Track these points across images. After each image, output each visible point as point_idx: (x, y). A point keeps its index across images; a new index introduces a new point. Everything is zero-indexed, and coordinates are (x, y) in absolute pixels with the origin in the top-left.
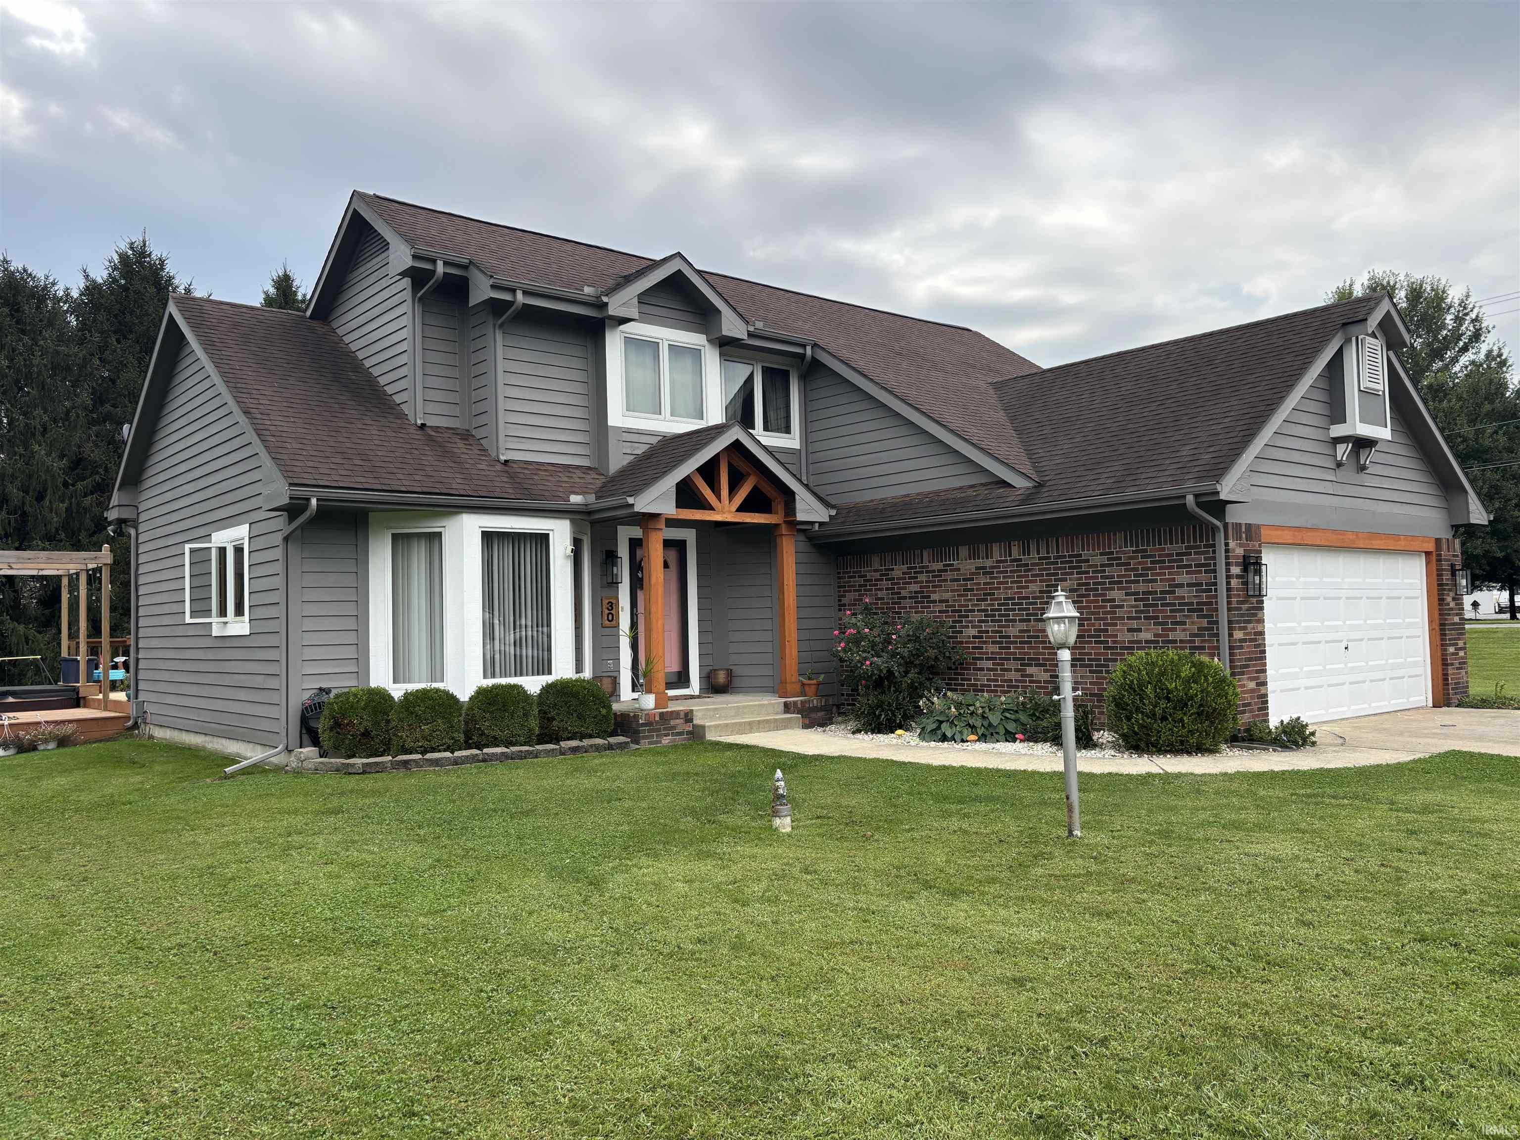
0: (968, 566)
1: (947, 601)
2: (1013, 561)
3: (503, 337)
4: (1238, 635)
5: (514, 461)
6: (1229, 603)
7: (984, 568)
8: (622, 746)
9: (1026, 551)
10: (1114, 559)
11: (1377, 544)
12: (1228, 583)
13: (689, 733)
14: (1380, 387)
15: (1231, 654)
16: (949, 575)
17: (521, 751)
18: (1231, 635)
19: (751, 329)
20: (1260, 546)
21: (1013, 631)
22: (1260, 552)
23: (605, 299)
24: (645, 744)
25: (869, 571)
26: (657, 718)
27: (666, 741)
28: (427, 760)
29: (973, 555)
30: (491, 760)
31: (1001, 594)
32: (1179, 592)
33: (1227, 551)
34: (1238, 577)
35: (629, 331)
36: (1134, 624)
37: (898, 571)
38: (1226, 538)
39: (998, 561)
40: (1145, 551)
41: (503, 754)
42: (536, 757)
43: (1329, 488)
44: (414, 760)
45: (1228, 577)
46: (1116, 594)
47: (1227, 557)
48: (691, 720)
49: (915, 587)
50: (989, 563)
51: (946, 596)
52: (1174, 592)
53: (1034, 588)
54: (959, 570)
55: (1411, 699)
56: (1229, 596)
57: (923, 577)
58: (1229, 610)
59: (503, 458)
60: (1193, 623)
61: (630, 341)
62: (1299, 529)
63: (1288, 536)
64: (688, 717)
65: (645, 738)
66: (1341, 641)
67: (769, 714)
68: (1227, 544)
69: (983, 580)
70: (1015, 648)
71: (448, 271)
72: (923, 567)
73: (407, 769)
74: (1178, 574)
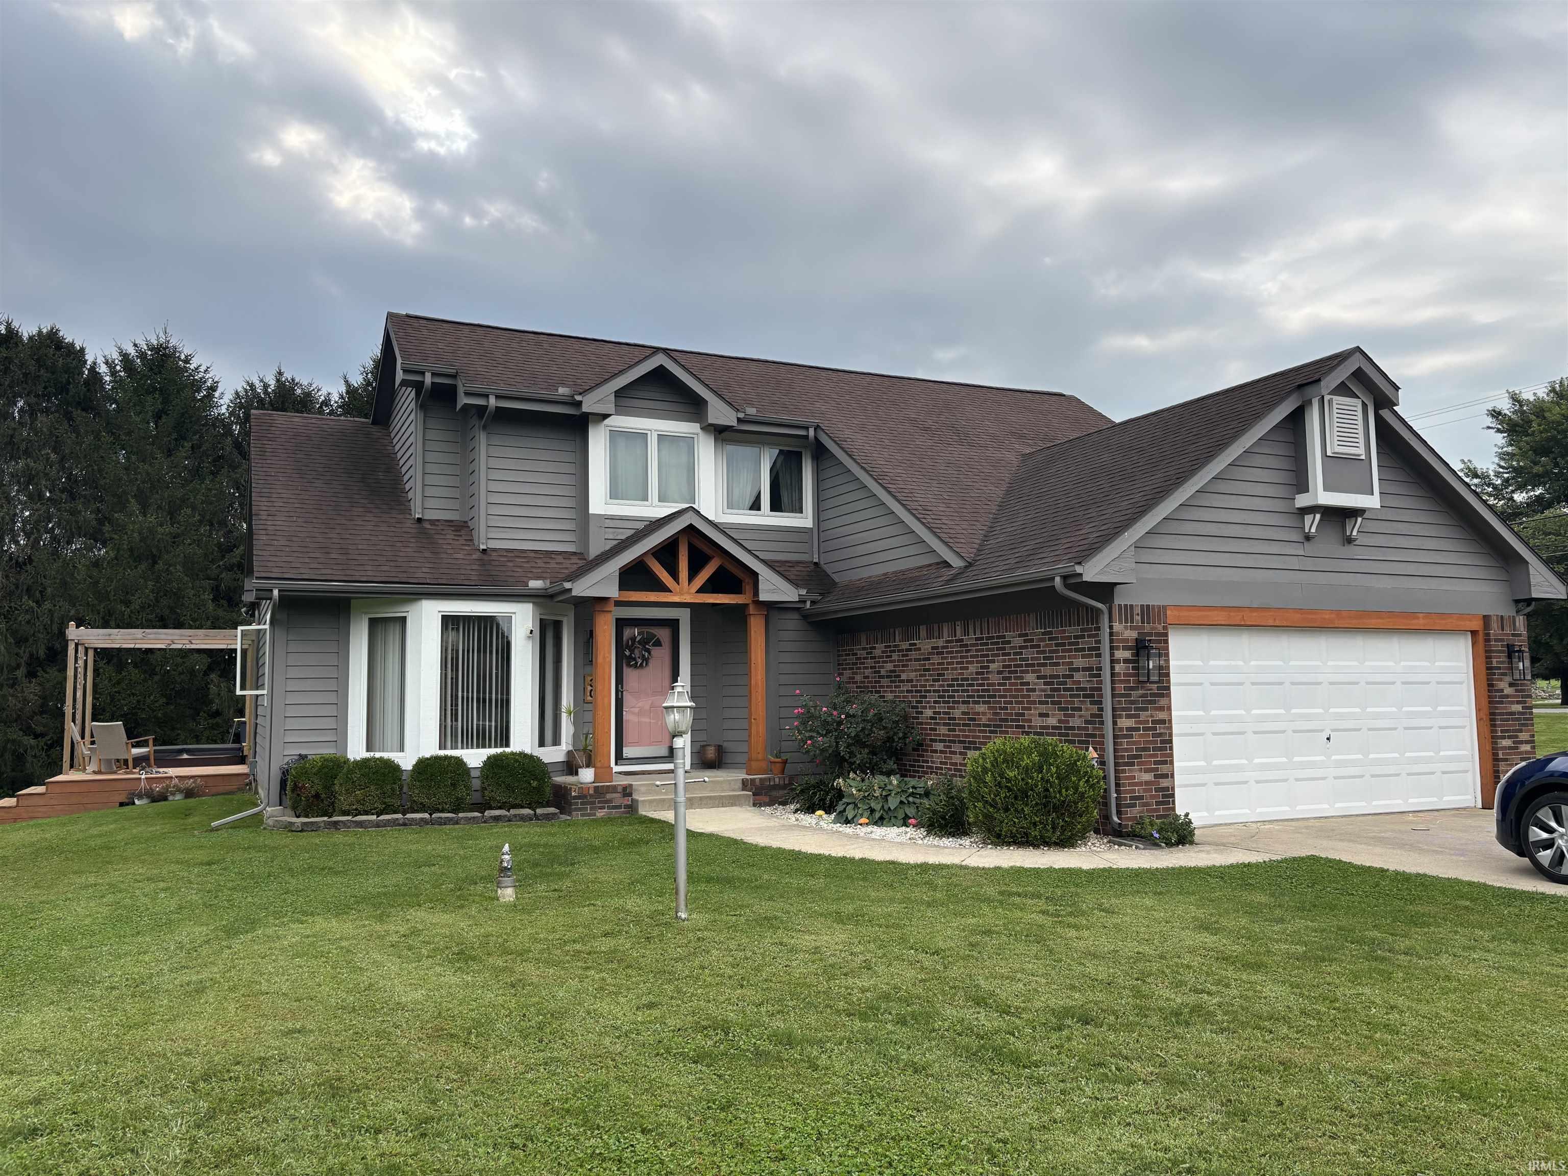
0: (926, 645)
1: (912, 681)
2: (957, 641)
3: (487, 438)
4: (1124, 723)
5: (495, 550)
6: (1113, 689)
7: (937, 648)
8: (548, 817)
9: (966, 632)
10: (1029, 643)
11: (1373, 622)
12: (1112, 668)
13: (627, 806)
14: (1361, 451)
15: (1115, 743)
16: (913, 655)
17: (441, 818)
18: (1115, 723)
19: (741, 415)
20: (1165, 628)
21: (957, 713)
22: (1166, 635)
23: (578, 398)
24: (577, 816)
25: (859, 649)
26: (591, 792)
27: (600, 814)
28: (356, 821)
29: (930, 636)
30: (411, 825)
31: (949, 675)
32: (1078, 676)
33: (1111, 634)
34: (1126, 661)
35: (613, 424)
36: (1043, 708)
37: (879, 650)
38: (1111, 620)
39: (948, 642)
40: (1051, 633)
41: (422, 819)
42: (457, 823)
43: (1294, 563)
44: (342, 821)
45: (1113, 661)
46: (1030, 677)
47: (1111, 641)
48: (630, 795)
49: (889, 666)
50: (941, 643)
51: (912, 675)
52: (1072, 676)
53: (972, 668)
54: (919, 649)
55: (1445, 799)
56: (1113, 682)
57: (895, 656)
58: (1113, 696)
59: (482, 547)
60: (1087, 709)
61: (615, 435)
62: (1239, 608)
63: (1221, 617)
64: (627, 791)
65: (576, 810)
66: (1322, 731)
67: (723, 791)
68: (1111, 627)
69: (936, 659)
70: (960, 730)
71: (438, 380)
72: (895, 646)
73: (337, 829)
74: (1075, 657)
